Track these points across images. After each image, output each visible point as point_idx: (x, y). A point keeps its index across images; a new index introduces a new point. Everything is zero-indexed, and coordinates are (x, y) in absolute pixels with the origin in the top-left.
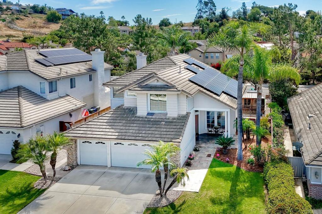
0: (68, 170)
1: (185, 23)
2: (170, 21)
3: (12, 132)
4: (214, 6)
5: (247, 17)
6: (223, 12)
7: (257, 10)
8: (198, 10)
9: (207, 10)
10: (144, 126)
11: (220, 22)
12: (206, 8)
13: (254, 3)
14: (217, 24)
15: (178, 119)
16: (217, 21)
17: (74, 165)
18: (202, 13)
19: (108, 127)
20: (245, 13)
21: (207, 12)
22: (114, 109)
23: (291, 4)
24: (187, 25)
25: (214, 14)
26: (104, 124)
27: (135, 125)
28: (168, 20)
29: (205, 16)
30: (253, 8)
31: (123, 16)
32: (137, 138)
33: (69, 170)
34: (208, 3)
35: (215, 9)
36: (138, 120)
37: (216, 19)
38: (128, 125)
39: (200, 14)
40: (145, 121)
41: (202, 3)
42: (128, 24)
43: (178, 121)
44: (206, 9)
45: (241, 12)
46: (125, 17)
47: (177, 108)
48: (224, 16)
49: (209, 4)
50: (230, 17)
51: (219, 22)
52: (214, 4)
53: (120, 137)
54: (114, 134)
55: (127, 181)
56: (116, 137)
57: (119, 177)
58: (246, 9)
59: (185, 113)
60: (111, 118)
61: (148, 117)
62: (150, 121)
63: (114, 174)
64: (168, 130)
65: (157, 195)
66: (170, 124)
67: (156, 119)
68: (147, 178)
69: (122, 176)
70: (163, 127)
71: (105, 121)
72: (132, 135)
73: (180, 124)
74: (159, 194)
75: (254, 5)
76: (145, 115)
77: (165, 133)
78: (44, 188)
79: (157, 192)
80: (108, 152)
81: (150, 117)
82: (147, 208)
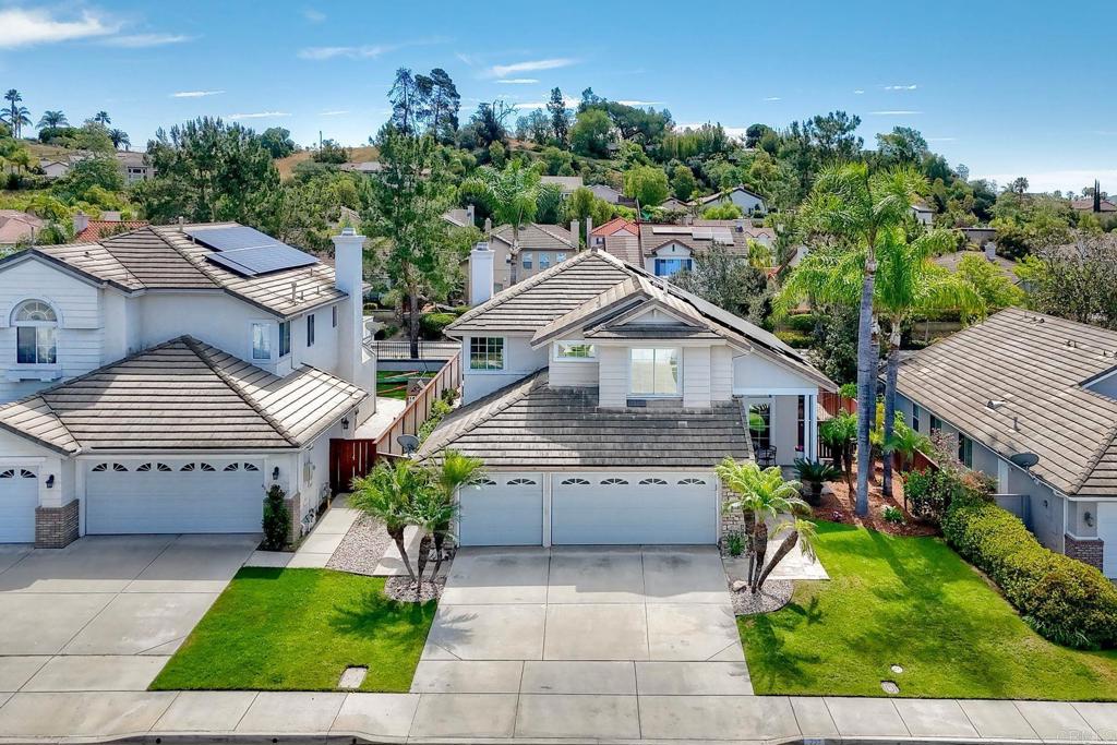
1: (350, 149)
2: (291, 137)
3: (246, 465)
4: (455, 95)
5: (568, 137)
6: (488, 116)
7: (598, 117)
8: (397, 107)
9: (427, 107)
10: (639, 431)
11: (479, 151)
12: (422, 100)
13: (589, 91)
14: (471, 157)
15: (716, 412)
16: (471, 148)
18: (409, 117)
19: (538, 438)
20: (559, 122)
21: (428, 113)
22: (527, 392)
24: (359, 156)
25: (454, 121)
26: (523, 431)
27: (609, 431)
28: (285, 133)
29: (421, 128)
30: (583, 108)
31: (104, 114)
32: (637, 461)
34: (431, 83)
35: (457, 104)
36: (613, 420)
37: (466, 138)
38: (592, 431)
39: (401, 121)
40: (631, 420)
41: (411, 81)
42: (125, 142)
43: (720, 417)
44: (423, 104)
45: (547, 121)
46: (109, 116)
47: (708, 383)
48: (489, 130)
49: (436, 88)
50: (511, 134)
51: (475, 152)
52: (453, 88)
53: (589, 461)
54: (566, 454)
55: (630, 571)
56: (578, 461)
57: (600, 565)
58: (563, 111)
59: (726, 398)
60: (532, 417)
61: (633, 409)
62: (644, 419)
63: (579, 560)
64: (706, 439)
65: (739, 590)
66: (704, 425)
67: (660, 416)
68: (676, 562)
69: (605, 563)
70: (690, 432)
71: (522, 424)
72: (618, 454)
73: (731, 424)
74: (744, 588)
75: (586, 98)
76: (623, 405)
77: (702, 446)
78: (425, 599)
79: (737, 585)
80: (547, 504)
81: (640, 409)
82: (737, 617)
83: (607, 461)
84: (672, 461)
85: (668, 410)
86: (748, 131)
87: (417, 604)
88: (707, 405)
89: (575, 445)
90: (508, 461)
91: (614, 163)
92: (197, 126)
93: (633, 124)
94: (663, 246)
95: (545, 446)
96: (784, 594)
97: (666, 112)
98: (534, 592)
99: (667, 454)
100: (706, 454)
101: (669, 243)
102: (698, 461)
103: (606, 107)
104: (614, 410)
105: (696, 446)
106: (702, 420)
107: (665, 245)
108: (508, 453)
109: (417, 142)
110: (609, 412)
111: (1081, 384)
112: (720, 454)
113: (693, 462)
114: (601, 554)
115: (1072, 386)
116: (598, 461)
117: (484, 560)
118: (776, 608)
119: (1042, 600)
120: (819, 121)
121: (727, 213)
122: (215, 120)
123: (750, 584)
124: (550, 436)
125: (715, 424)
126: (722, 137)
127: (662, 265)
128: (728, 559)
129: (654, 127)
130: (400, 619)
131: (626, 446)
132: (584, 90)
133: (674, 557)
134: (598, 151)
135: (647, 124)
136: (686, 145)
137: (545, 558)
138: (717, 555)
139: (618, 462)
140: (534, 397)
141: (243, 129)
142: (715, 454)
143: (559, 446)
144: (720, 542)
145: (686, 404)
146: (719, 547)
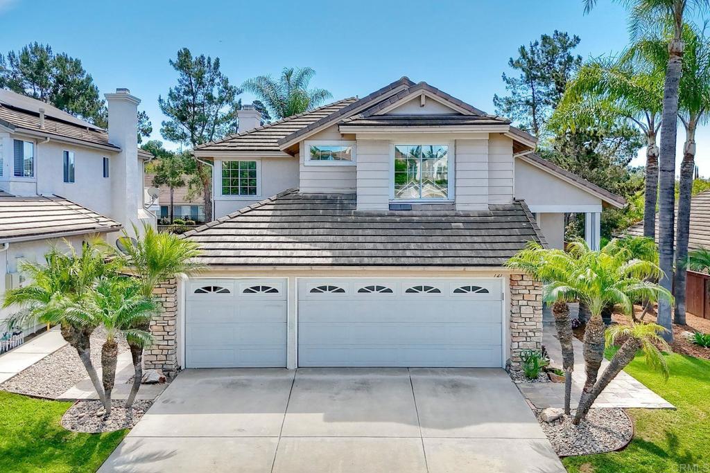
0: (156, 382)
17: (170, 367)
19: (282, 239)
22: (274, 198)
23: (566, 35)
26: (265, 232)
32: (403, 260)
33: (162, 380)
36: (373, 222)
40: (394, 222)
43: (502, 219)
53: (343, 260)
55: (396, 396)
56: (330, 261)
57: (358, 389)
59: (507, 201)
60: (277, 219)
61: (397, 213)
62: (410, 222)
63: (330, 384)
64: (488, 239)
65: (554, 421)
66: (482, 226)
67: (429, 218)
68: (456, 386)
69: (365, 386)
70: (467, 233)
71: (264, 225)
73: (517, 225)
74: (559, 419)
76: (384, 209)
77: (483, 246)
79: (550, 413)
80: (292, 317)
81: (405, 212)
82: (562, 457)
83: (366, 261)
84: (449, 261)
85: (438, 213)
87: (95, 436)
88: (484, 208)
89: (327, 245)
90: (242, 260)
92: (29, 50)
95: (290, 246)
96: (622, 426)
98: (266, 421)
99: (441, 253)
100: (491, 254)
102: (481, 261)
104: (375, 213)
105: (477, 246)
106: (479, 222)
108: (242, 253)
109: (209, 63)
110: (368, 215)
112: (507, 253)
113: (475, 261)
114: (358, 377)
116: (355, 260)
117: (209, 383)
118: (618, 446)
120: (545, 38)
122: (45, 47)
123: (568, 413)
124: (298, 237)
125: (497, 226)
128: (524, 384)
130: (59, 456)
131: (390, 246)
133: (451, 381)
137: (288, 381)
138: (507, 379)
139: (380, 261)
140: (282, 202)
141: (71, 59)
142: (502, 253)
143: (307, 246)
144: (509, 365)
145: (459, 208)
146: (508, 369)
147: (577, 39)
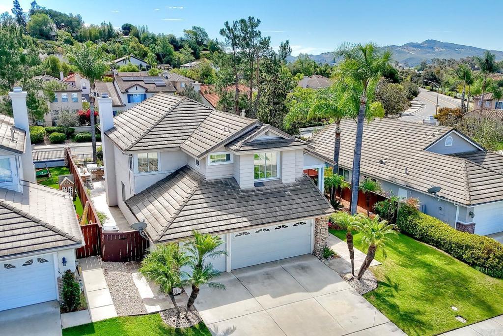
3: (39, 260)
5: (27, 28)
7: (43, 17)
10: (269, 200)
13: (34, 3)
15: (300, 184)
19: (220, 213)
20: (21, 20)
27: (254, 202)
30: (32, 12)
36: (252, 195)
40: (262, 195)
43: (303, 187)
45: (12, 19)
53: (255, 222)
54: (240, 220)
57: (268, 278)
58: (22, 13)
59: (301, 175)
60: (208, 200)
61: (259, 188)
62: (268, 193)
63: (255, 278)
65: (350, 279)
66: (298, 192)
67: (275, 190)
68: (303, 268)
69: (270, 276)
70: (294, 197)
71: (205, 205)
72: (267, 215)
73: (311, 190)
74: (352, 279)
75: (33, 7)
76: (252, 186)
78: (195, 323)
79: (349, 277)
81: (262, 188)
82: (362, 295)
83: (264, 221)
85: (276, 186)
86: (123, 27)
88: (293, 181)
89: (242, 214)
91: (58, 43)
93: (63, 21)
94: (131, 87)
97: (78, 16)
98: (252, 304)
99: (290, 212)
100: (309, 209)
101: (134, 86)
103: (46, 12)
104: (250, 190)
106: (296, 190)
107: (132, 87)
110: (248, 191)
111: (424, 150)
115: (421, 151)
116: (259, 222)
118: (376, 286)
119: (487, 259)
121: (131, 69)
123: (354, 275)
124: (226, 211)
125: (303, 191)
126: (112, 30)
127: (131, 97)
128: (325, 261)
129: (74, 23)
132: (31, 2)
134: (45, 35)
135: (71, 22)
136: (93, 33)
140: (202, 188)
143: (233, 216)
144: (314, 252)
145: (284, 182)
146: (314, 254)
147: (259, 21)
